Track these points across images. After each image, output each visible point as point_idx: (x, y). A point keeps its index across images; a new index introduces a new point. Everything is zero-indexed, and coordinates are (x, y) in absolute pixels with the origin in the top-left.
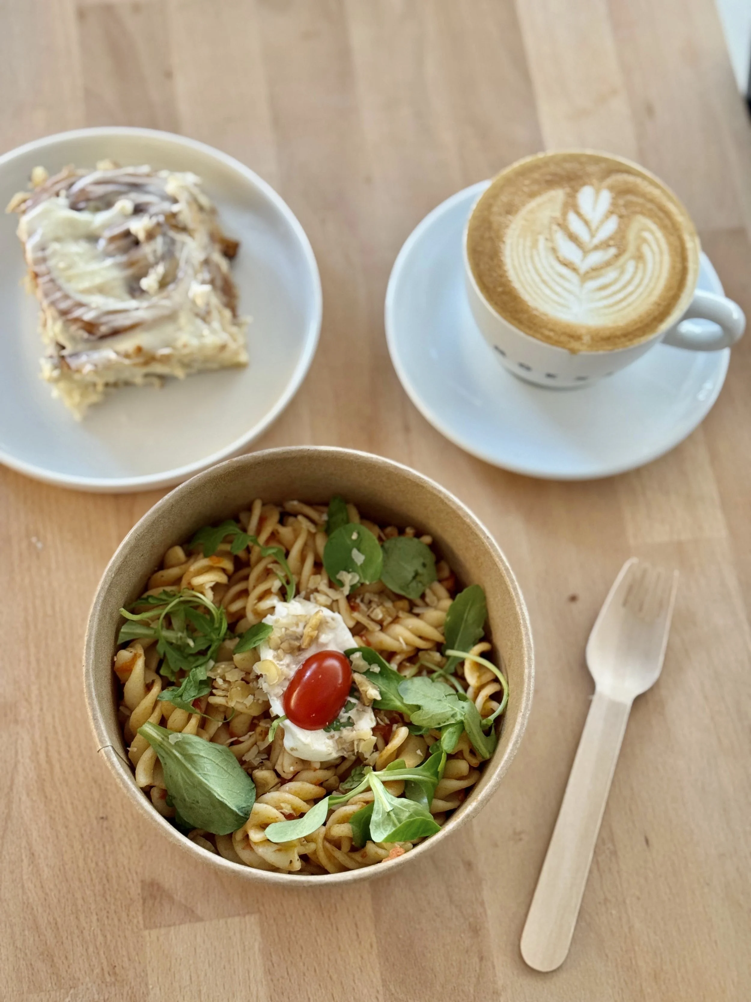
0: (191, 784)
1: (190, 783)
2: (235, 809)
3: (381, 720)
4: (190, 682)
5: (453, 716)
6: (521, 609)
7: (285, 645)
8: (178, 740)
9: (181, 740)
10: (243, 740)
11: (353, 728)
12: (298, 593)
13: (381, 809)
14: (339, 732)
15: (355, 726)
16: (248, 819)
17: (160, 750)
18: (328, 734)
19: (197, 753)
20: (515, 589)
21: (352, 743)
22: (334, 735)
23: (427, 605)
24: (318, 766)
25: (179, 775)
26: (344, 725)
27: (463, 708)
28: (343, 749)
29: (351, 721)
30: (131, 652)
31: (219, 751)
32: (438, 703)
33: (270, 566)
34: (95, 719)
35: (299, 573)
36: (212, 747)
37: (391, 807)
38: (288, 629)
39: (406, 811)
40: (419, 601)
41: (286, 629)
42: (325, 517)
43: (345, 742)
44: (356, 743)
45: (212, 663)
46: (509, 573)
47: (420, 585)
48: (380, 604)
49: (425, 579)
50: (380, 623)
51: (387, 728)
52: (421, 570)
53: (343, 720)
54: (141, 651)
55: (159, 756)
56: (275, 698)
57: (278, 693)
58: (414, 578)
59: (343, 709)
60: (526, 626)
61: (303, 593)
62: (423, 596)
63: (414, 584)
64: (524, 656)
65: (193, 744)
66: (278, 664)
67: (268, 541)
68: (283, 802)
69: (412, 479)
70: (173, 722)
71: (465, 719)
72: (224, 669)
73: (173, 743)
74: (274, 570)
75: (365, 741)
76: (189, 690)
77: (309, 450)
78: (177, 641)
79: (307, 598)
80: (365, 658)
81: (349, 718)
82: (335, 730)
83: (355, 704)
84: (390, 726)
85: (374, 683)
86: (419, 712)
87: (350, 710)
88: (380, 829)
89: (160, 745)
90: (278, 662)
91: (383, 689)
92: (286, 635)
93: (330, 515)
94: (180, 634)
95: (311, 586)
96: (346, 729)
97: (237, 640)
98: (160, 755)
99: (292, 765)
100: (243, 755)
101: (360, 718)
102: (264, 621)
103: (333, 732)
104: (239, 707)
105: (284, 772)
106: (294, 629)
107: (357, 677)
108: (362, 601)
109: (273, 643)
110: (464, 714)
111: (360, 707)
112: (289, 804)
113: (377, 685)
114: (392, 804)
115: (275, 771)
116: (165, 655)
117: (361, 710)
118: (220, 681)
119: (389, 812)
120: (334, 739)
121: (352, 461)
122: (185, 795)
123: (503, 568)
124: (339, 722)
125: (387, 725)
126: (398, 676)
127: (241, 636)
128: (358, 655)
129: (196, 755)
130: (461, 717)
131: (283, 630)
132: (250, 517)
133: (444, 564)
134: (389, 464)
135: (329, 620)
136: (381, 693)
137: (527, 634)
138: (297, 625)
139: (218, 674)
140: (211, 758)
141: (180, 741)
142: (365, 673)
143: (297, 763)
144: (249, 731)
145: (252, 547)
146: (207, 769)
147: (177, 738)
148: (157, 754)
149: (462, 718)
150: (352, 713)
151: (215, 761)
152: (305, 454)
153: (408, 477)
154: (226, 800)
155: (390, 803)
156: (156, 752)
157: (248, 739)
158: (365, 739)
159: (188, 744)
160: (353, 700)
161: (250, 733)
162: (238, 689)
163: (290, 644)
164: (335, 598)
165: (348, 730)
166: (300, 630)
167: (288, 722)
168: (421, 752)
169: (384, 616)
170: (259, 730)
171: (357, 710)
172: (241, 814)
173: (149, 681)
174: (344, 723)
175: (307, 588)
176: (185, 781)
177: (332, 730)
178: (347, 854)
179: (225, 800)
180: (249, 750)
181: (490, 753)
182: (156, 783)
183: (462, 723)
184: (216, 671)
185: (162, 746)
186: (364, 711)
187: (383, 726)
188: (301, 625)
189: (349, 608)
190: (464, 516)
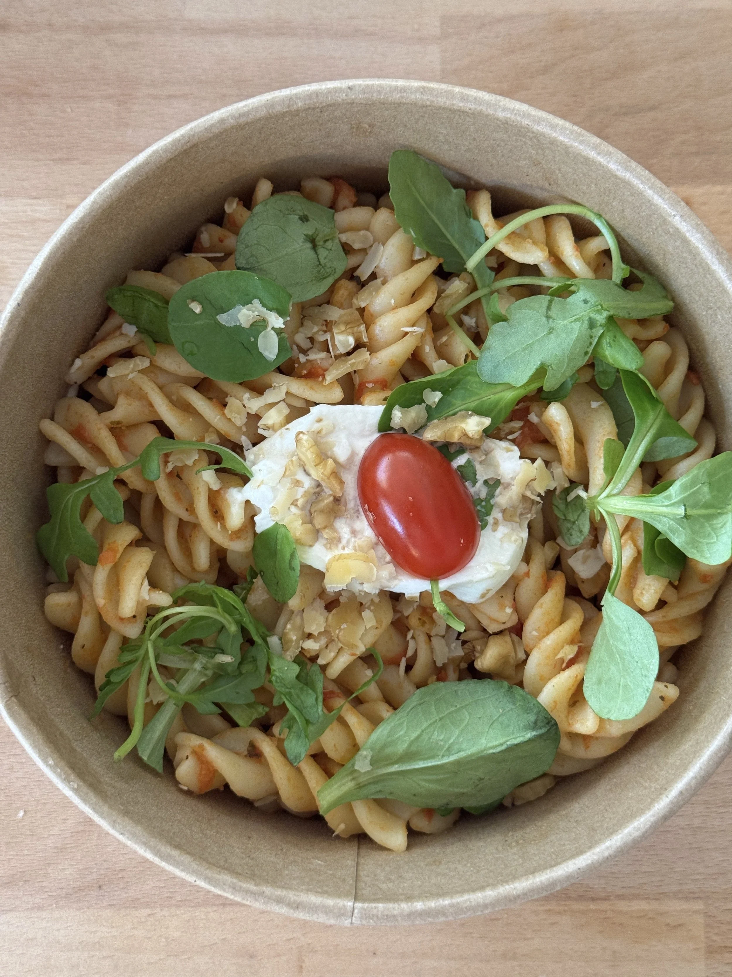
0: (448, 775)
1: (446, 776)
2: (529, 735)
3: (512, 433)
4: (290, 694)
5: (592, 324)
6: (504, 109)
7: (319, 521)
8: (369, 758)
9: (371, 753)
10: (414, 650)
11: (503, 484)
12: (238, 449)
13: (671, 522)
14: (494, 508)
15: (502, 481)
16: (556, 724)
17: (365, 791)
18: (489, 527)
19: (408, 743)
20: (465, 98)
21: (524, 498)
22: (494, 518)
23: (364, 251)
24: (524, 567)
25: (424, 783)
26: (491, 495)
27: (586, 302)
28: (521, 514)
29: (491, 483)
30: (187, 758)
31: (420, 704)
32: (552, 336)
33: (170, 467)
34: (297, 906)
35: (207, 426)
36: (408, 713)
37: (679, 506)
38: (297, 500)
39: (699, 488)
40: (353, 261)
41: (294, 503)
42: (130, 330)
43: (515, 508)
44: (529, 494)
45: (274, 640)
46: (432, 89)
47: (329, 244)
48: (328, 326)
49: (325, 230)
50: (359, 346)
51: (526, 429)
52: (308, 229)
53: (483, 494)
54: (195, 741)
55: (373, 797)
56: (396, 582)
57: (390, 574)
58: (315, 247)
59: (467, 484)
60: (538, 121)
61: (244, 441)
62: (347, 249)
63: (323, 253)
64: (584, 153)
65: (389, 739)
66: (343, 548)
67: (122, 446)
68: (556, 654)
69: (170, 156)
70: (336, 750)
71: (609, 311)
72: (294, 628)
73: (369, 768)
74: (180, 464)
75: (535, 479)
76: (302, 702)
77: (18, 304)
78: (206, 675)
79: (258, 440)
80: (406, 405)
81: (486, 482)
82: (488, 514)
83: (469, 461)
84: (529, 424)
85: (454, 414)
86: (550, 373)
87: (475, 474)
88: (700, 542)
89: (360, 787)
90: (340, 546)
91: (473, 404)
92: (302, 509)
93: (133, 320)
94: (197, 666)
95: (240, 420)
96: (497, 497)
97: (258, 582)
98: (373, 794)
99: (502, 607)
100: (434, 662)
101: (496, 467)
102: (259, 529)
103: (490, 519)
104: (370, 639)
105: (504, 623)
106: (300, 492)
107: (429, 435)
108: (305, 352)
109: (306, 539)
110: (600, 307)
111: (477, 457)
112: (562, 647)
113: (460, 411)
114: (676, 503)
115: (495, 634)
116: (217, 705)
117: (484, 457)
118: (311, 646)
119: (685, 514)
120: (500, 522)
121: (79, 240)
122: (456, 790)
123: (418, 96)
124: (482, 501)
125: (522, 428)
126: (461, 368)
127: (254, 575)
128: (397, 414)
129: (410, 745)
130: (601, 315)
131: (293, 509)
132: (62, 450)
133: (309, 185)
134: (122, 178)
135: (317, 427)
136: (479, 412)
137: (553, 127)
138: (298, 483)
139: (297, 641)
140: (425, 725)
141: (372, 757)
142: (429, 419)
143: (502, 597)
144: (406, 636)
145: (118, 476)
146: (441, 741)
147: (366, 757)
148: (369, 797)
149: (605, 314)
150: (482, 475)
151: (434, 720)
152: (22, 314)
153: (165, 161)
154: (508, 741)
155: (672, 505)
156: (366, 799)
157: (416, 643)
158: (533, 477)
159: (385, 745)
160: (461, 460)
161: (410, 635)
162: (344, 629)
163: (322, 511)
164: (283, 395)
165: (500, 494)
166: (307, 483)
167: (444, 584)
168: (597, 401)
169: (353, 334)
170: (414, 622)
171: (481, 463)
172: (543, 731)
173: (244, 748)
174: (488, 494)
175: (240, 428)
176: (438, 781)
177: (487, 518)
178: (680, 599)
179: (509, 743)
180: (432, 651)
181: (666, 297)
182: (407, 815)
183: (611, 319)
184: (291, 641)
185: (361, 785)
186: (487, 453)
187: (521, 434)
188: (301, 476)
189: (311, 382)
190: (289, 106)
